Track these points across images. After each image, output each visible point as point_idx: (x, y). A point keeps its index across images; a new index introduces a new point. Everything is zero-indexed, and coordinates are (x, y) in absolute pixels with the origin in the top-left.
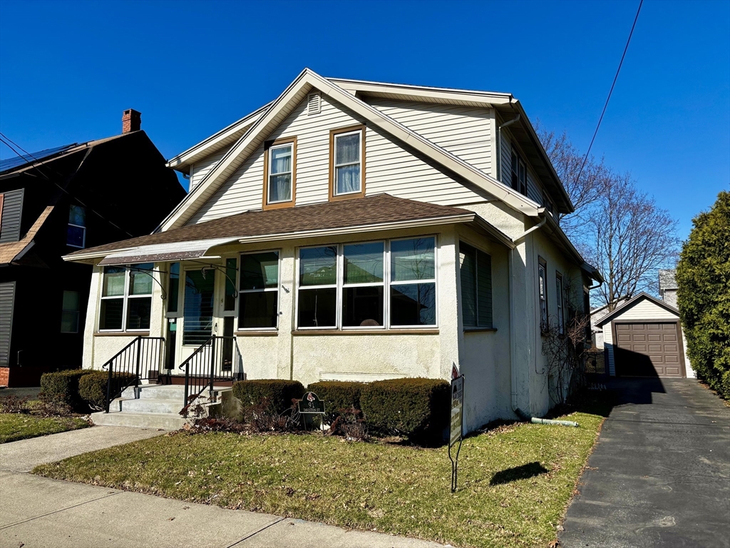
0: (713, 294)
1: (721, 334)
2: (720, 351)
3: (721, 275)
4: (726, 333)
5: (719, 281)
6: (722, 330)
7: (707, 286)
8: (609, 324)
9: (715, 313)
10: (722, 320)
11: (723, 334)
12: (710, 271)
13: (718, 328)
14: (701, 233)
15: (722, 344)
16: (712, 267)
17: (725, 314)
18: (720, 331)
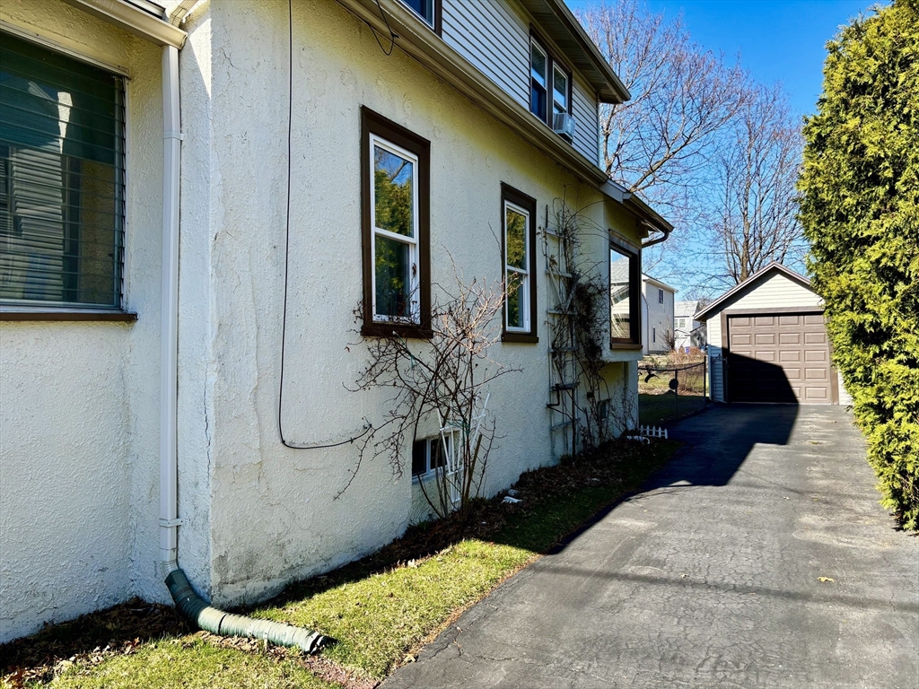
0: (858, 219)
1: (871, 324)
2: (868, 371)
3: (880, 160)
4: (884, 321)
5: (876, 181)
6: (874, 314)
7: (845, 197)
8: (717, 317)
9: (861, 270)
10: (878, 287)
11: (876, 325)
12: (852, 152)
13: (863, 310)
14: (841, 66)
15: (874, 349)
16: (857, 139)
17: (886, 267)
18: (869, 317)
